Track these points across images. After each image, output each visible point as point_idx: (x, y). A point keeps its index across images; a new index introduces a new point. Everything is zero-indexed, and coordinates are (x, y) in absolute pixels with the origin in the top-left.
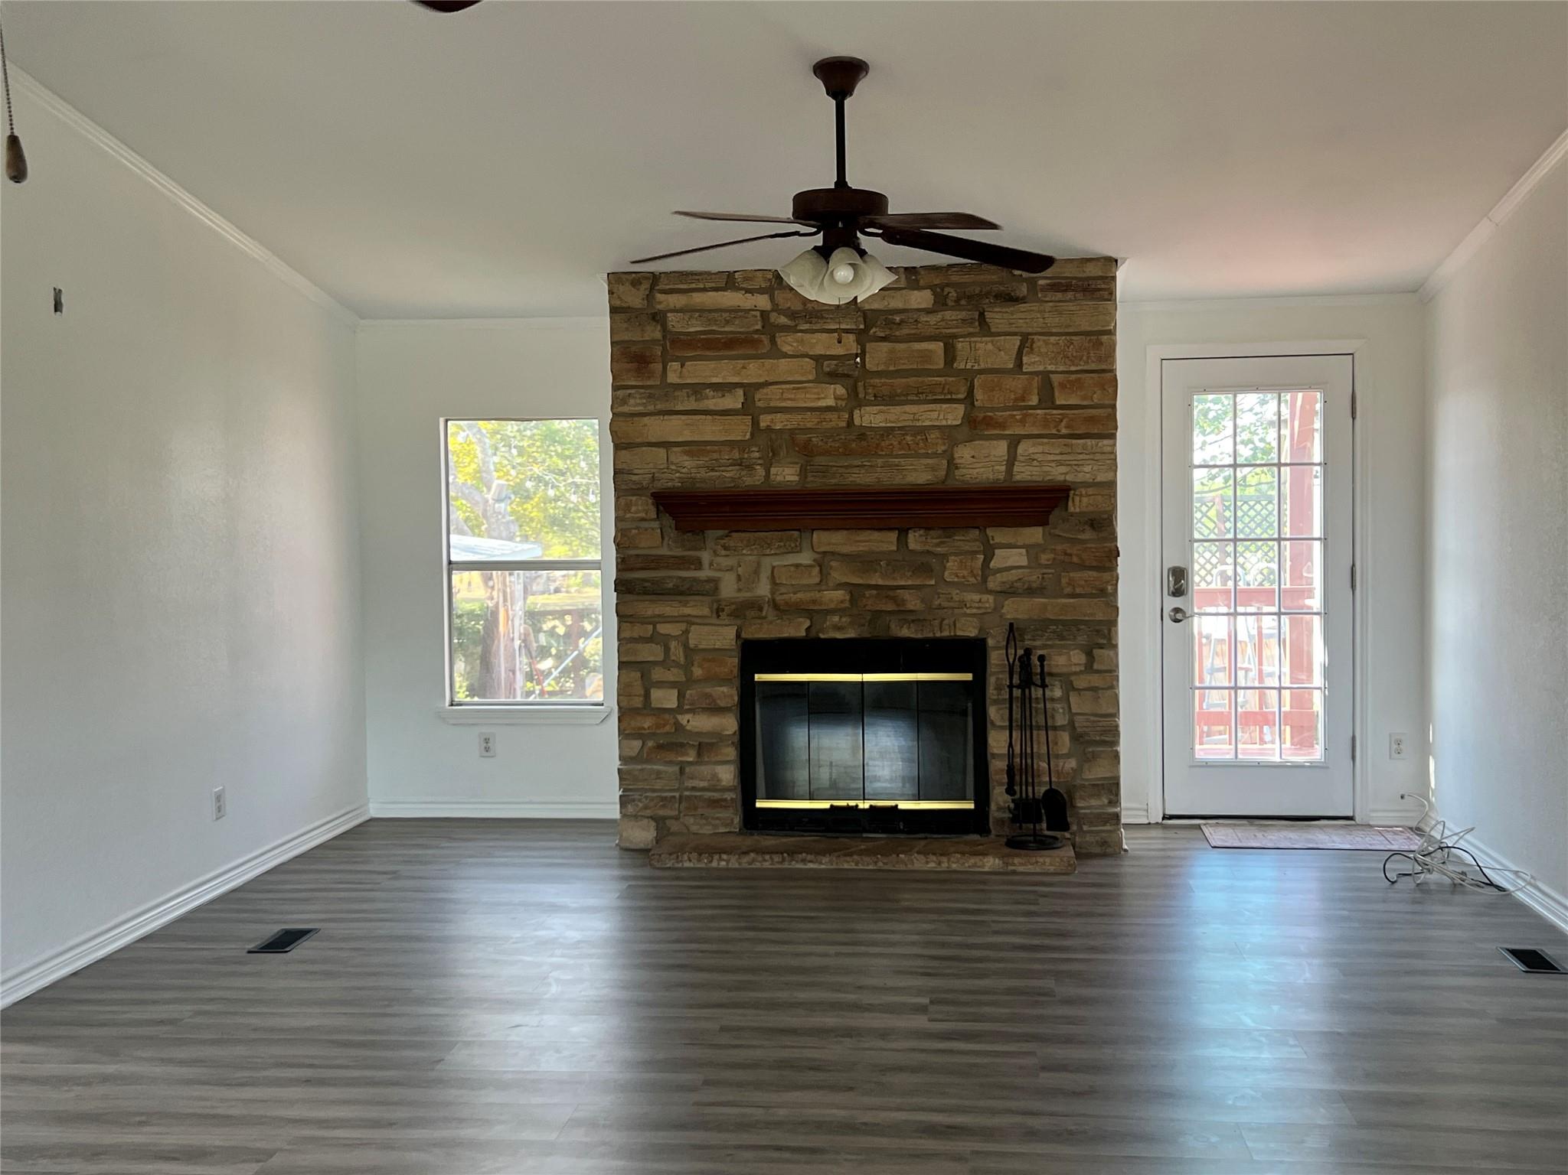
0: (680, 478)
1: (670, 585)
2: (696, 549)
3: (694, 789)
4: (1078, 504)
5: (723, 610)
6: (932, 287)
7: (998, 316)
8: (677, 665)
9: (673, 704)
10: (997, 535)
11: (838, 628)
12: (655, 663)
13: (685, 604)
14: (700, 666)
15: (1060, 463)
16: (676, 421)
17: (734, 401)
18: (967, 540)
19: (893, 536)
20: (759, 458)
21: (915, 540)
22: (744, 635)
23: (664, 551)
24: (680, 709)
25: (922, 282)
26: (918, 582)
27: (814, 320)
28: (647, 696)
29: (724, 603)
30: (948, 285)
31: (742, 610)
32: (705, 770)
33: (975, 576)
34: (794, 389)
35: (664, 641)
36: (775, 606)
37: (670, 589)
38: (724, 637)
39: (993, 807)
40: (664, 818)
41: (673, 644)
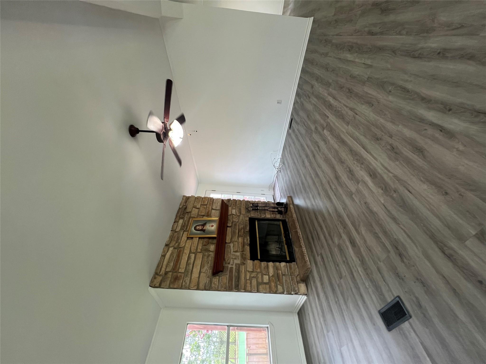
0: (209, 270)
2: (228, 269)
3: (288, 272)
4: (225, 201)
5: (243, 262)
7: (188, 210)
8: (257, 275)
9: (267, 277)
10: (230, 213)
11: (247, 240)
13: (242, 271)
14: (257, 269)
15: (218, 204)
16: (194, 270)
17: (193, 256)
18: (230, 218)
19: (228, 228)
20: (208, 253)
21: (229, 225)
22: (249, 259)
23: (228, 276)
25: (178, 220)
26: (238, 225)
28: (266, 283)
31: (243, 258)
32: (283, 269)
33: (237, 217)
34: (193, 244)
35: (251, 278)
36: (242, 251)
37: (238, 274)
38: (250, 263)
40: (297, 281)
41: (252, 275)
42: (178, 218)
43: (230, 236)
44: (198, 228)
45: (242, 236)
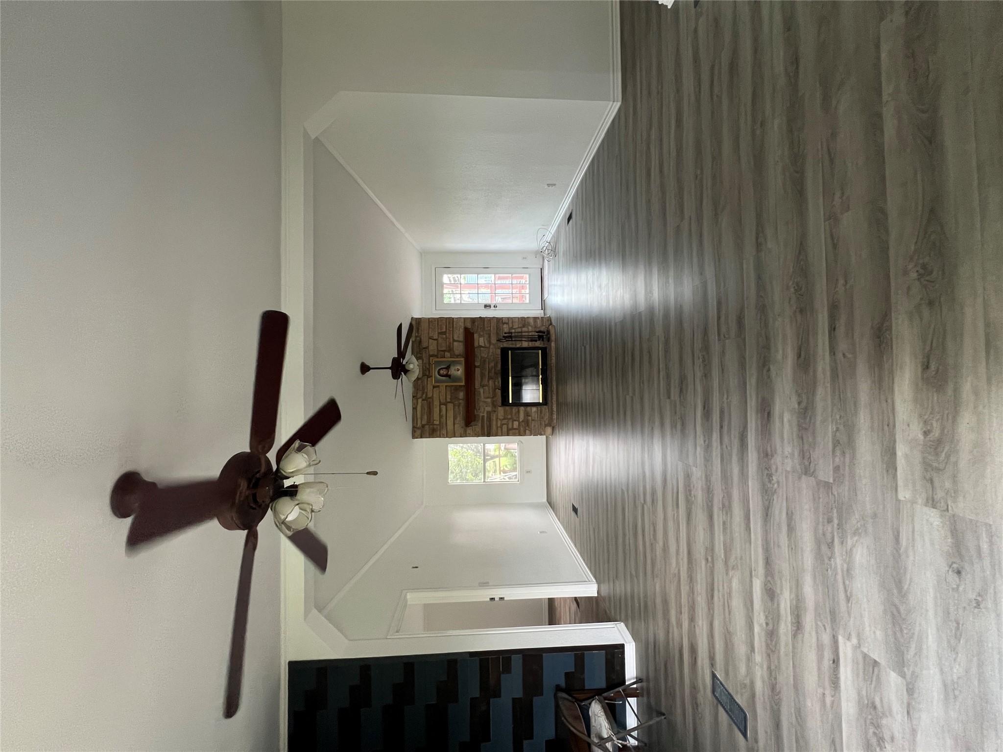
0: (462, 421)
1: (488, 423)
2: (479, 417)
3: (538, 417)
4: (469, 325)
5: (494, 410)
7: (425, 345)
8: (508, 421)
9: (517, 423)
10: (476, 344)
11: (498, 382)
12: (507, 427)
13: (493, 419)
14: (508, 416)
15: (459, 330)
16: (448, 422)
17: (443, 407)
18: (477, 352)
19: (477, 369)
20: (458, 401)
21: (477, 364)
22: (500, 405)
23: (480, 425)
24: (518, 421)
26: (488, 363)
28: (515, 429)
31: (494, 405)
32: (533, 415)
33: (486, 350)
34: (441, 393)
35: (502, 425)
36: (493, 397)
38: (501, 410)
39: (540, 346)
40: (545, 424)
41: (503, 422)
43: (479, 379)
44: (442, 372)
45: (492, 379)
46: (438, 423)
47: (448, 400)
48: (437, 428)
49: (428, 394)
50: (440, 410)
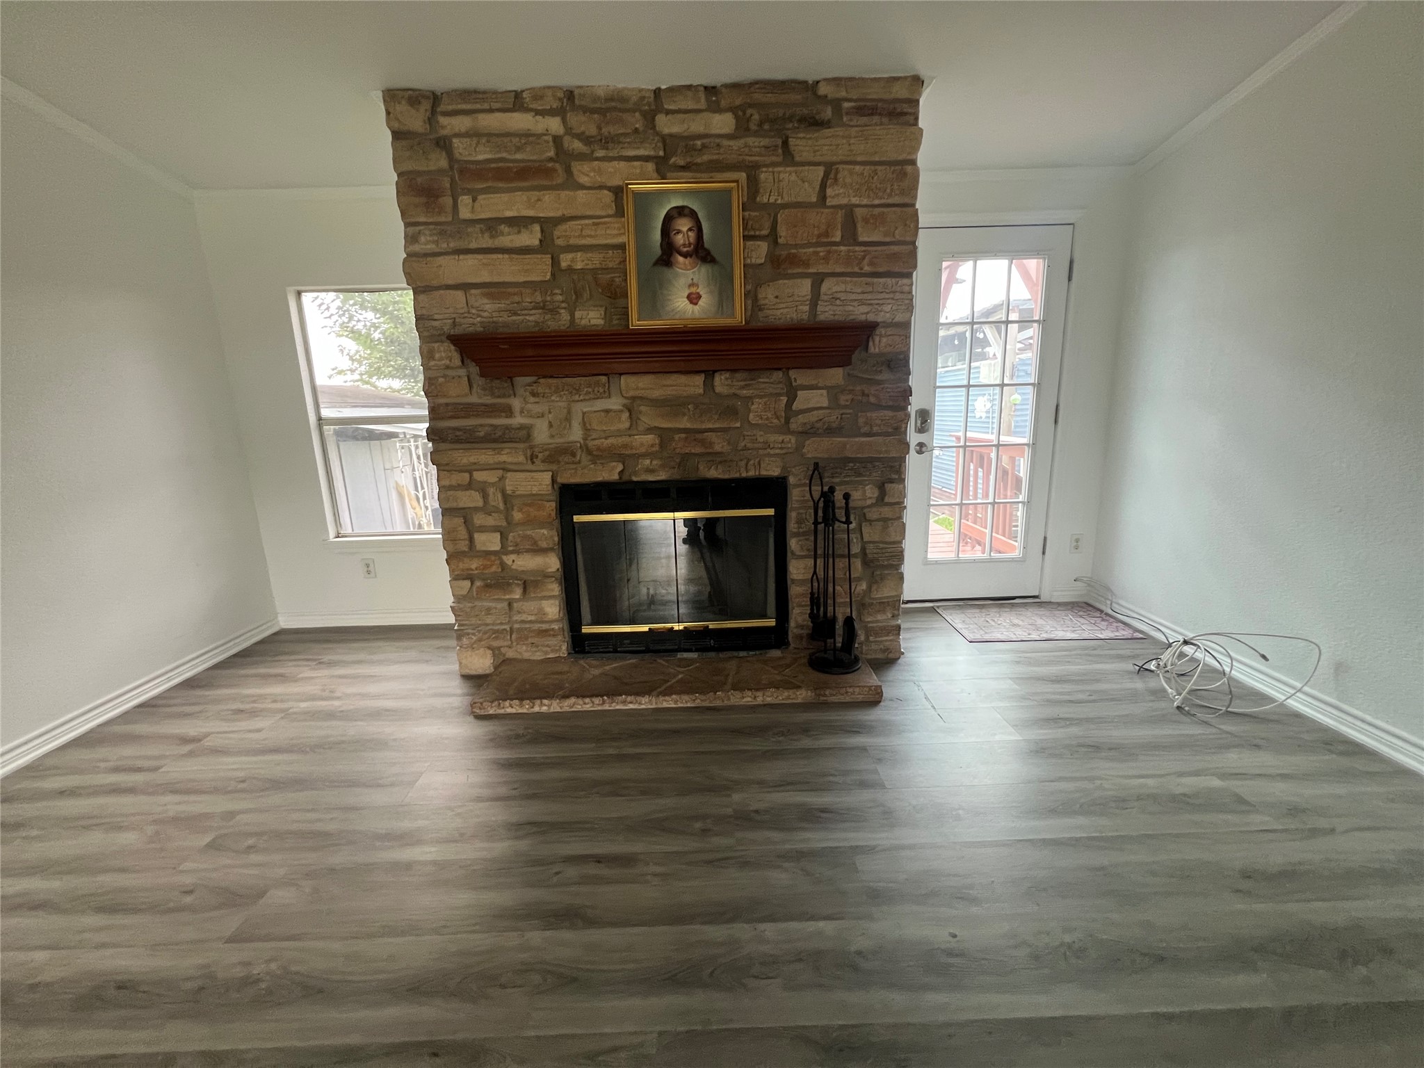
0: (481, 322)
1: (482, 434)
2: (504, 396)
3: (523, 622)
4: (880, 344)
5: (537, 457)
6: (732, 109)
7: (802, 144)
8: (497, 510)
9: (496, 547)
10: (800, 377)
11: (650, 471)
12: (476, 509)
13: (499, 451)
14: (520, 510)
15: (862, 303)
16: (470, 261)
17: (531, 238)
18: (772, 381)
19: (699, 380)
20: (563, 302)
21: (721, 382)
22: (560, 480)
23: (474, 399)
24: (504, 550)
25: (723, 103)
26: (725, 425)
27: (611, 145)
28: (471, 539)
29: (536, 450)
30: (751, 106)
31: (556, 455)
32: (530, 606)
33: (778, 418)
34: (594, 224)
35: (482, 488)
37: (482, 438)
38: (540, 482)
39: (792, 624)
40: (499, 648)
41: (491, 491)
42: (738, 102)
43: (656, 394)
44: (684, 225)
45: (662, 445)
46: (465, 213)
47: (565, 260)
48: (441, 210)
49: (586, 167)
50: (519, 223)
